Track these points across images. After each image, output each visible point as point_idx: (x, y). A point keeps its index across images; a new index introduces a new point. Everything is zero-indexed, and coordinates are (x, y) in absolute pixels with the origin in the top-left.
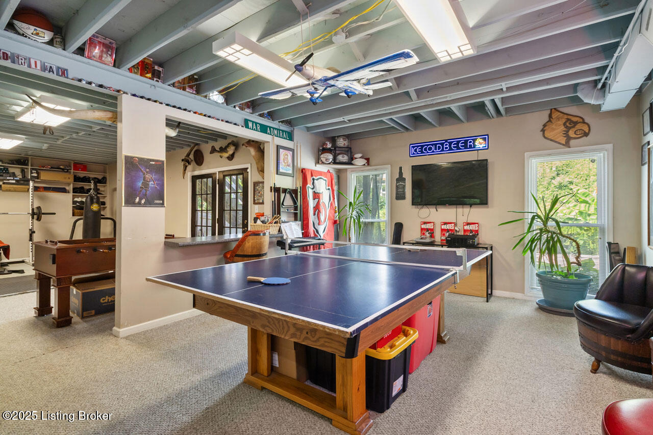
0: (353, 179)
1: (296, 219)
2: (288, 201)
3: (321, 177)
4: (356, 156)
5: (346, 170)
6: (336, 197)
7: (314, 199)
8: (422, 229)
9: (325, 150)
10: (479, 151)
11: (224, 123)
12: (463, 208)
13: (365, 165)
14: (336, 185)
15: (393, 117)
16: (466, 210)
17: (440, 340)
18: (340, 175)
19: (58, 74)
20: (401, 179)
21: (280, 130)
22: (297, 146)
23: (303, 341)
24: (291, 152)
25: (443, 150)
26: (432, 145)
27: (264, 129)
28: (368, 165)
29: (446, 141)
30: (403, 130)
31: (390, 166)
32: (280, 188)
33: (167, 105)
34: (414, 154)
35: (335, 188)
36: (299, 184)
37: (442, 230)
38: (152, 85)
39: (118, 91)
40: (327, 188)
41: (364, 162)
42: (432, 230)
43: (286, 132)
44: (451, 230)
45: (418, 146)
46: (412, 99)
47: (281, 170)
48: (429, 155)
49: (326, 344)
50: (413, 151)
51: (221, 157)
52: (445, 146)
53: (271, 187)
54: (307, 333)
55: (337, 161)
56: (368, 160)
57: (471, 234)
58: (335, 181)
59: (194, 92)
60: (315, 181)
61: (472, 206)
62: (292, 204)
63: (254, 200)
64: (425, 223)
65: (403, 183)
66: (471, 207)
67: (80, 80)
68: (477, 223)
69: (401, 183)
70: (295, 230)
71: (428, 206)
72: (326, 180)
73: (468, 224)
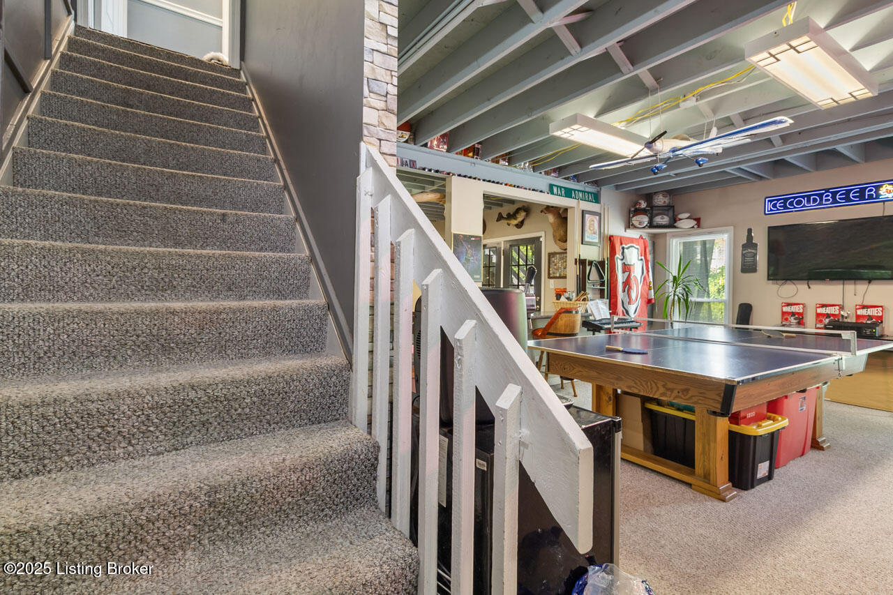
0: (675, 247)
1: (602, 297)
2: (594, 276)
3: (632, 245)
4: (680, 216)
5: (665, 234)
6: (650, 270)
7: (624, 272)
8: (784, 313)
9: (638, 212)
10: (886, 203)
11: (531, 191)
12: (855, 284)
13: (693, 227)
14: (650, 254)
15: (742, 166)
16: (861, 287)
17: (816, 445)
18: (656, 241)
19: (411, 167)
20: (750, 244)
21: (585, 192)
22: (604, 209)
23: (674, 399)
24: (598, 217)
25: (821, 203)
26: (803, 197)
27: (568, 193)
28: (699, 227)
29: (827, 190)
30: (754, 179)
31: (732, 227)
32: (585, 260)
33: (484, 180)
34: (771, 210)
35: (650, 257)
36: (607, 254)
37: (818, 315)
38: (471, 163)
39: (449, 174)
40: (640, 258)
41: (693, 223)
42: (801, 314)
43: (591, 193)
44: (833, 315)
45: (778, 200)
46: (773, 144)
47: (587, 239)
48: (796, 211)
49: (700, 402)
50: (770, 206)
51: (509, 225)
52: (824, 198)
53: (576, 260)
54: (679, 392)
55: (655, 224)
56: (698, 220)
57: (869, 322)
58: (649, 249)
59: (507, 164)
60: (625, 250)
61: (872, 282)
62: (598, 279)
63: (549, 274)
64: (788, 305)
65: (753, 251)
66: (869, 283)
67: (424, 169)
68: (881, 307)
69: (750, 250)
70: (602, 309)
71: (794, 281)
72: (638, 249)
73: (864, 307)
